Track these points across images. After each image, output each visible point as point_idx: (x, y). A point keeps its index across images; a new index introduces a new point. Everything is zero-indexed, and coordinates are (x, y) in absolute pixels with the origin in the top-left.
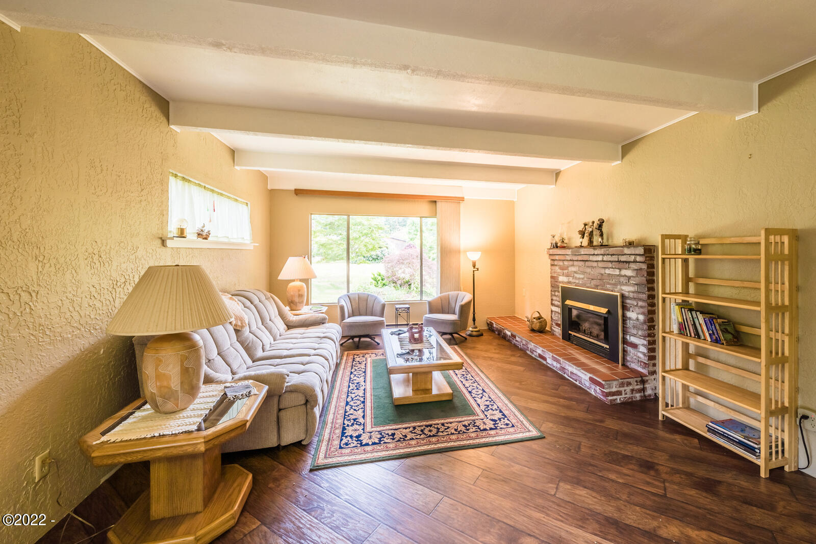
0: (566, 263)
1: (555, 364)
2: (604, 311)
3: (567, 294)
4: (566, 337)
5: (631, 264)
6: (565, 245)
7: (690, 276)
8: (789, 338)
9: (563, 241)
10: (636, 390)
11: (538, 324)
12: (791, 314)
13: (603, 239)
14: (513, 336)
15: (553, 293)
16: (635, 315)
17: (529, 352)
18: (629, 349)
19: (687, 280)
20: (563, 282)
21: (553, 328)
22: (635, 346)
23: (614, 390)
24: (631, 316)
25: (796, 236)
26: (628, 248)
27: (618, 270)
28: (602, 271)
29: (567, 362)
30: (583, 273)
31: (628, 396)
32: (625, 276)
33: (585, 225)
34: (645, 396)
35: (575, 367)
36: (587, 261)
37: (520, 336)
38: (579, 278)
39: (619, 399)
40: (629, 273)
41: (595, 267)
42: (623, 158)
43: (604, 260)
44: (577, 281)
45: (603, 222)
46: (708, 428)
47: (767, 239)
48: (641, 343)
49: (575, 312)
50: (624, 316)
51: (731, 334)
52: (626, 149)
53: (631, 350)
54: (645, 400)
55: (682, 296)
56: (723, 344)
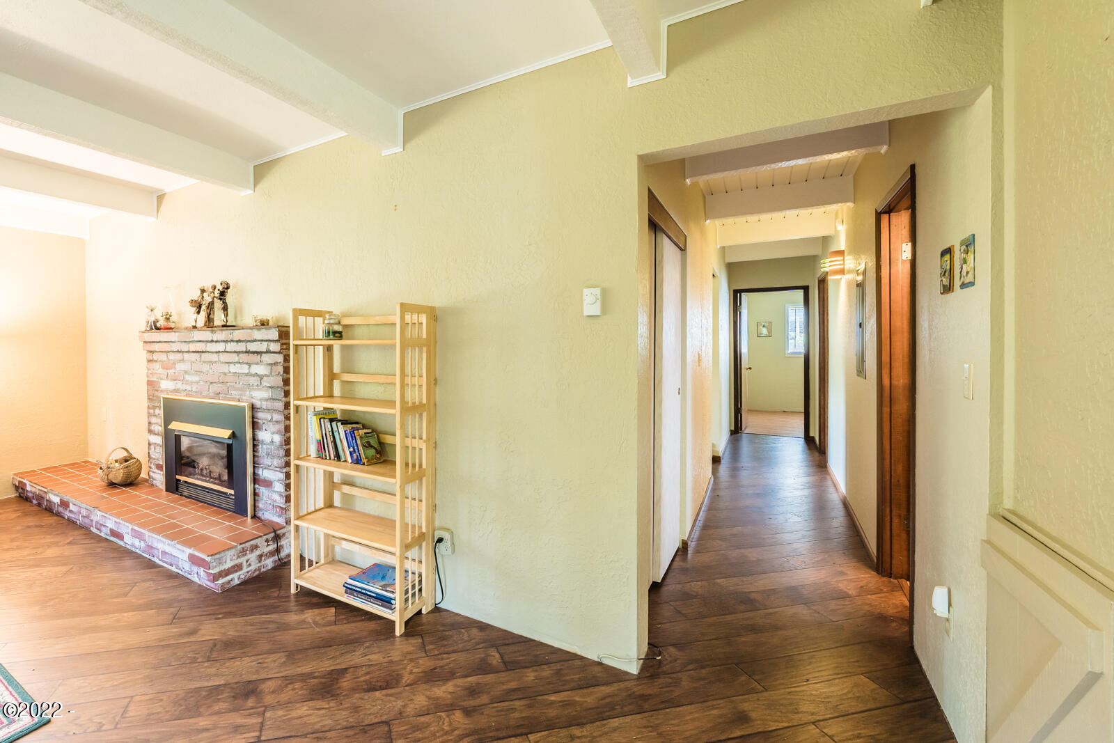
0: (171, 356)
1: (137, 542)
2: (224, 434)
3: (172, 411)
4: (173, 486)
5: (263, 355)
6: (172, 325)
7: (335, 372)
8: (427, 444)
9: (168, 319)
10: (266, 555)
11: (122, 471)
12: (429, 415)
13: (227, 315)
14: (64, 504)
15: (151, 411)
16: (269, 436)
17: (94, 530)
18: (261, 490)
19: (331, 377)
20: (166, 391)
21: (151, 474)
22: (268, 484)
23: (229, 565)
24: (263, 438)
25: (434, 315)
26: (259, 329)
27: (247, 366)
28: (225, 369)
29: (156, 536)
30: (199, 372)
31: (252, 568)
32: (256, 375)
33: (203, 291)
34: (280, 559)
35: (167, 541)
36: (203, 352)
37: (77, 502)
38: (192, 383)
39: (236, 578)
40: (261, 369)
41: (216, 362)
42: (255, 185)
43: (227, 350)
44: (189, 388)
45: (228, 288)
46: (346, 587)
47: (402, 318)
48: (277, 478)
49: (185, 443)
50: (254, 439)
51: (375, 448)
52: (261, 172)
53: (264, 491)
54: (280, 565)
55: (325, 402)
56: (364, 464)
